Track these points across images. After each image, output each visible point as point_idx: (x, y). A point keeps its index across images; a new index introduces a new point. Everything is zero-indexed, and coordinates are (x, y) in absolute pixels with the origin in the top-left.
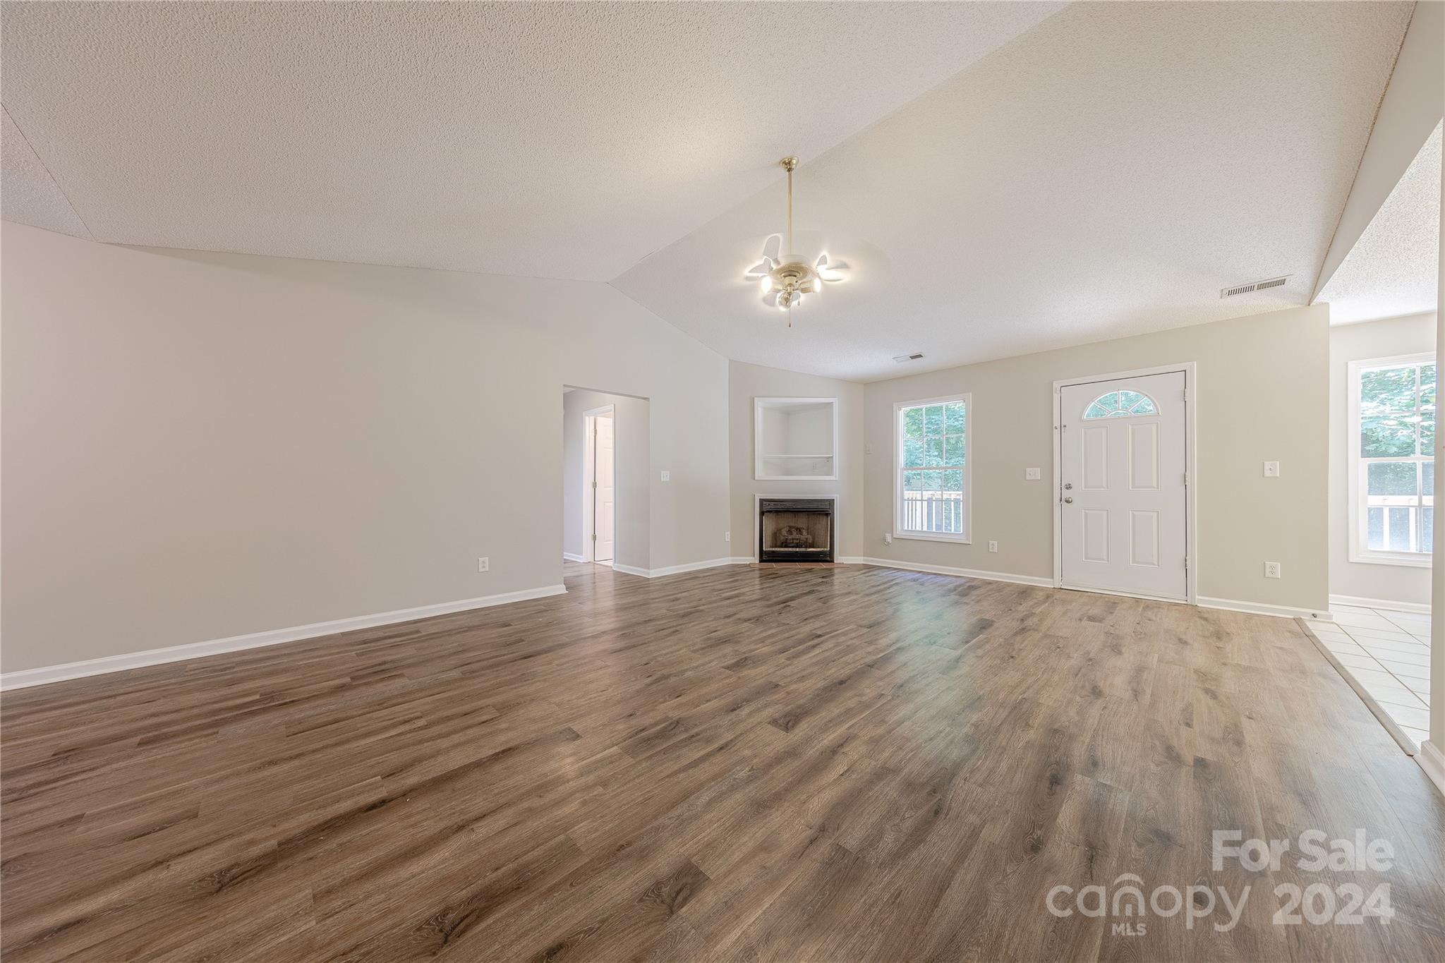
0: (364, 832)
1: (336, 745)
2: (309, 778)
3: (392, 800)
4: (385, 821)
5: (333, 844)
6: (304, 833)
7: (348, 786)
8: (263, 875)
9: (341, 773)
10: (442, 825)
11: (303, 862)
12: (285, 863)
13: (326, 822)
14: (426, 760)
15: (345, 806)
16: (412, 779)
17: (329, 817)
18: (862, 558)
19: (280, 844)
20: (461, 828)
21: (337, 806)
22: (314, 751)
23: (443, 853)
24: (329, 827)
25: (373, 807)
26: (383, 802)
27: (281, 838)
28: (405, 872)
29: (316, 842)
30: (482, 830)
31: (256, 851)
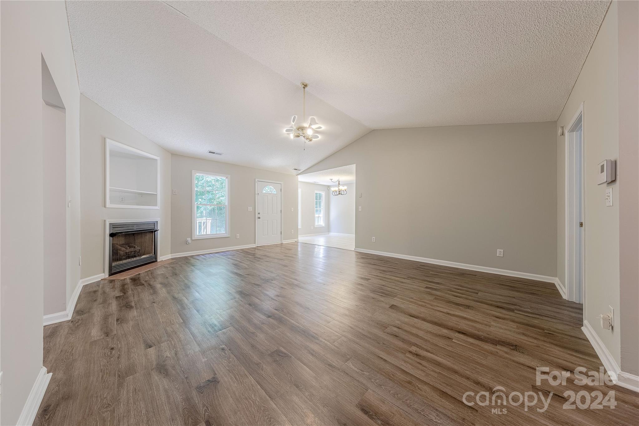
0: (471, 329)
1: (456, 372)
2: (477, 362)
3: (456, 331)
4: (463, 328)
5: (480, 333)
6: (488, 343)
7: (466, 346)
8: (503, 340)
9: (464, 353)
10: (452, 317)
11: (490, 335)
12: (496, 339)
13: (479, 340)
14: (434, 333)
15: (471, 340)
16: (445, 331)
17: (478, 341)
18: (170, 255)
19: (496, 345)
20: (448, 314)
21: (474, 342)
22: (468, 378)
23: (457, 313)
24: (479, 338)
25: (463, 333)
26: (459, 332)
27: (495, 347)
28: (468, 317)
29: (485, 337)
30: (445, 311)
31: (505, 349)
